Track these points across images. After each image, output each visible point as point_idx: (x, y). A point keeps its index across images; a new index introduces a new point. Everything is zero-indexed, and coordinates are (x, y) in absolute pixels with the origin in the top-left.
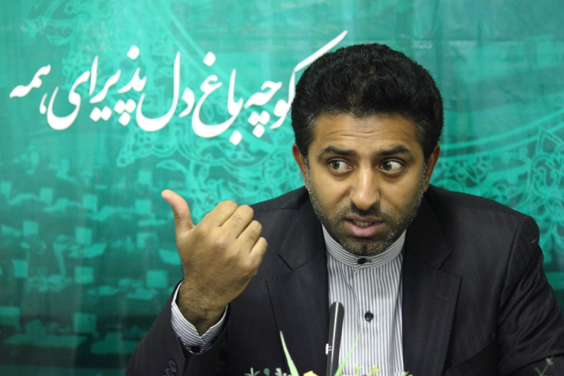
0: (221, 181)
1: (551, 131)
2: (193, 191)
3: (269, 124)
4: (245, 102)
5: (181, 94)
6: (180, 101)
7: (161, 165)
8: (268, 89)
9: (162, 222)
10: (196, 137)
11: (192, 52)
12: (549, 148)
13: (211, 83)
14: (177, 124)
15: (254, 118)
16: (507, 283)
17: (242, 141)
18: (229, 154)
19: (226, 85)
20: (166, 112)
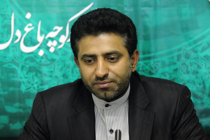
0: (34, 73)
1: (188, 49)
2: (21, 78)
3: (57, 46)
4: (45, 36)
5: (15, 32)
6: (14, 35)
7: (5, 66)
8: (56, 30)
9: (6, 93)
10: (22, 53)
11: (20, 12)
12: (187, 56)
13: (29, 27)
14: (13, 46)
15: (50, 44)
16: (176, 115)
17: (44, 54)
18: (38, 60)
19: (36, 28)
20: (7, 41)
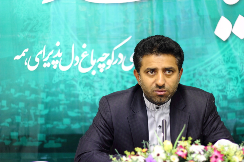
0: (89, 87)
2: (79, 91)
3: (105, 68)
4: (97, 60)
6: (74, 60)
7: (68, 82)
8: (104, 56)
10: (80, 73)
11: (78, 44)
13: (85, 54)
15: (100, 66)
16: (206, 115)
17: (96, 74)
18: (91, 78)
19: (90, 55)
20: (69, 64)
